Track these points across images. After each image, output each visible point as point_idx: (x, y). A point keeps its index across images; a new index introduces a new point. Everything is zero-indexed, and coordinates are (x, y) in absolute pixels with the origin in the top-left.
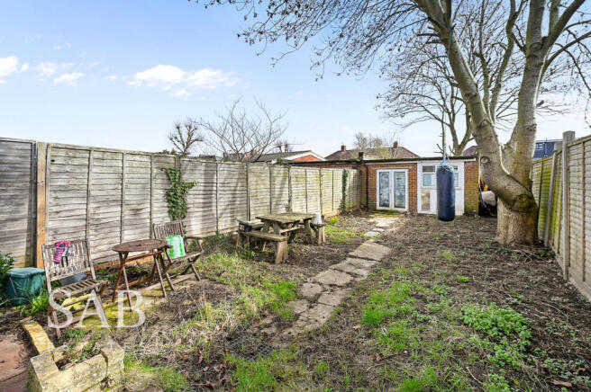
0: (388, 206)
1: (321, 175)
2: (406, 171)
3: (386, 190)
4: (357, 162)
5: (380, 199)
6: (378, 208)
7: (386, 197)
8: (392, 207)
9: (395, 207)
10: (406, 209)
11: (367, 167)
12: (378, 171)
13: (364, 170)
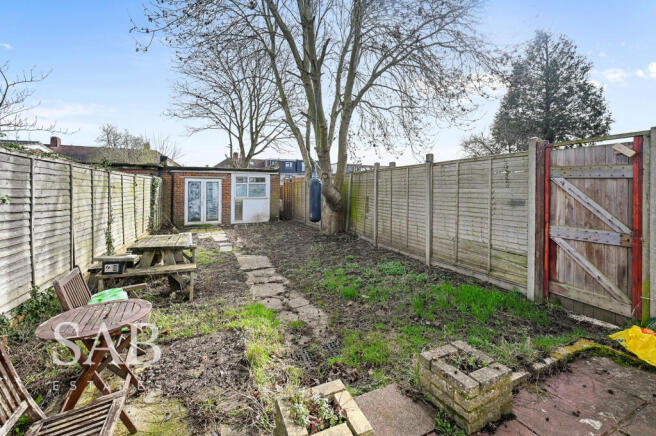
0: (199, 220)
1: (135, 184)
2: (220, 181)
3: (196, 202)
4: (160, 168)
5: (189, 212)
6: (187, 223)
7: (196, 210)
8: (203, 220)
9: (207, 220)
10: (219, 221)
11: (172, 175)
12: (187, 181)
13: (168, 178)
